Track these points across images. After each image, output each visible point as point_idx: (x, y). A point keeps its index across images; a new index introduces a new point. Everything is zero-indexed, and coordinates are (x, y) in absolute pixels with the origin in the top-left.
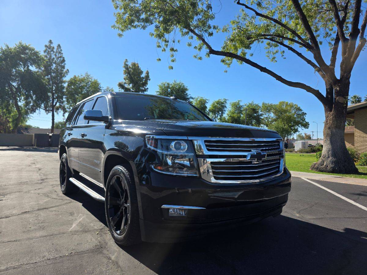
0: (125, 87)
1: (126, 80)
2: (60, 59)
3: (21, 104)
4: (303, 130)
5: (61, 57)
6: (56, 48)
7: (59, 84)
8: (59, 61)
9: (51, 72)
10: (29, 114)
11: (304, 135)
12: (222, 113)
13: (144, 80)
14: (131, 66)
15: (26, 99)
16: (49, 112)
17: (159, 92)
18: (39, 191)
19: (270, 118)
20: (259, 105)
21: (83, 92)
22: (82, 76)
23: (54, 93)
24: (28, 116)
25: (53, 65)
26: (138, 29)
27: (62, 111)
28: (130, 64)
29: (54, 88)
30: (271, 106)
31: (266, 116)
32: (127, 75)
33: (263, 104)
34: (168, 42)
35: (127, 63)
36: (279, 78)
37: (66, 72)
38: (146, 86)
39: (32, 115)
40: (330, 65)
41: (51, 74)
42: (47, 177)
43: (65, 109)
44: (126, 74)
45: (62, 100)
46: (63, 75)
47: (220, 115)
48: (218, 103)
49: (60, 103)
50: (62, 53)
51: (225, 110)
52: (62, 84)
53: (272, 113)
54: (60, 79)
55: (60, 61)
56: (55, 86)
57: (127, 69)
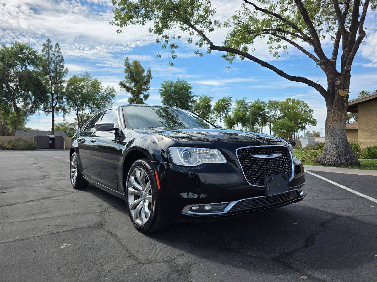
0: (127, 87)
1: (127, 79)
2: (58, 58)
3: (20, 105)
4: (310, 127)
5: (59, 56)
6: (54, 47)
7: (58, 84)
8: (57, 60)
9: (50, 72)
10: (28, 116)
11: (312, 133)
12: (227, 111)
13: (146, 78)
14: (132, 65)
15: (25, 100)
16: (48, 113)
17: (162, 90)
18: (41, 185)
19: (276, 116)
20: (265, 102)
21: (84, 92)
22: (81, 75)
23: (53, 94)
24: (28, 118)
25: (51, 65)
26: (137, 25)
27: (62, 112)
28: (131, 62)
29: (53, 88)
30: (277, 103)
31: (272, 114)
32: (129, 74)
33: (270, 101)
34: (168, 38)
35: (128, 61)
36: (281, 73)
37: (65, 71)
38: (148, 85)
39: (31, 116)
40: (332, 59)
41: (50, 74)
42: (49, 174)
43: (65, 110)
44: (127, 72)
45: (61, 101)
46: (62, 75)
47: (225, 113)
48: (223, 100)
49: (60, 103)
50: (61, 52)
51: (230, 108)
52: (62, 84)
53: (278, 110)
54: (59, 79)
55: (59, 60)
56: (54, 86)
57: (129, 67)
